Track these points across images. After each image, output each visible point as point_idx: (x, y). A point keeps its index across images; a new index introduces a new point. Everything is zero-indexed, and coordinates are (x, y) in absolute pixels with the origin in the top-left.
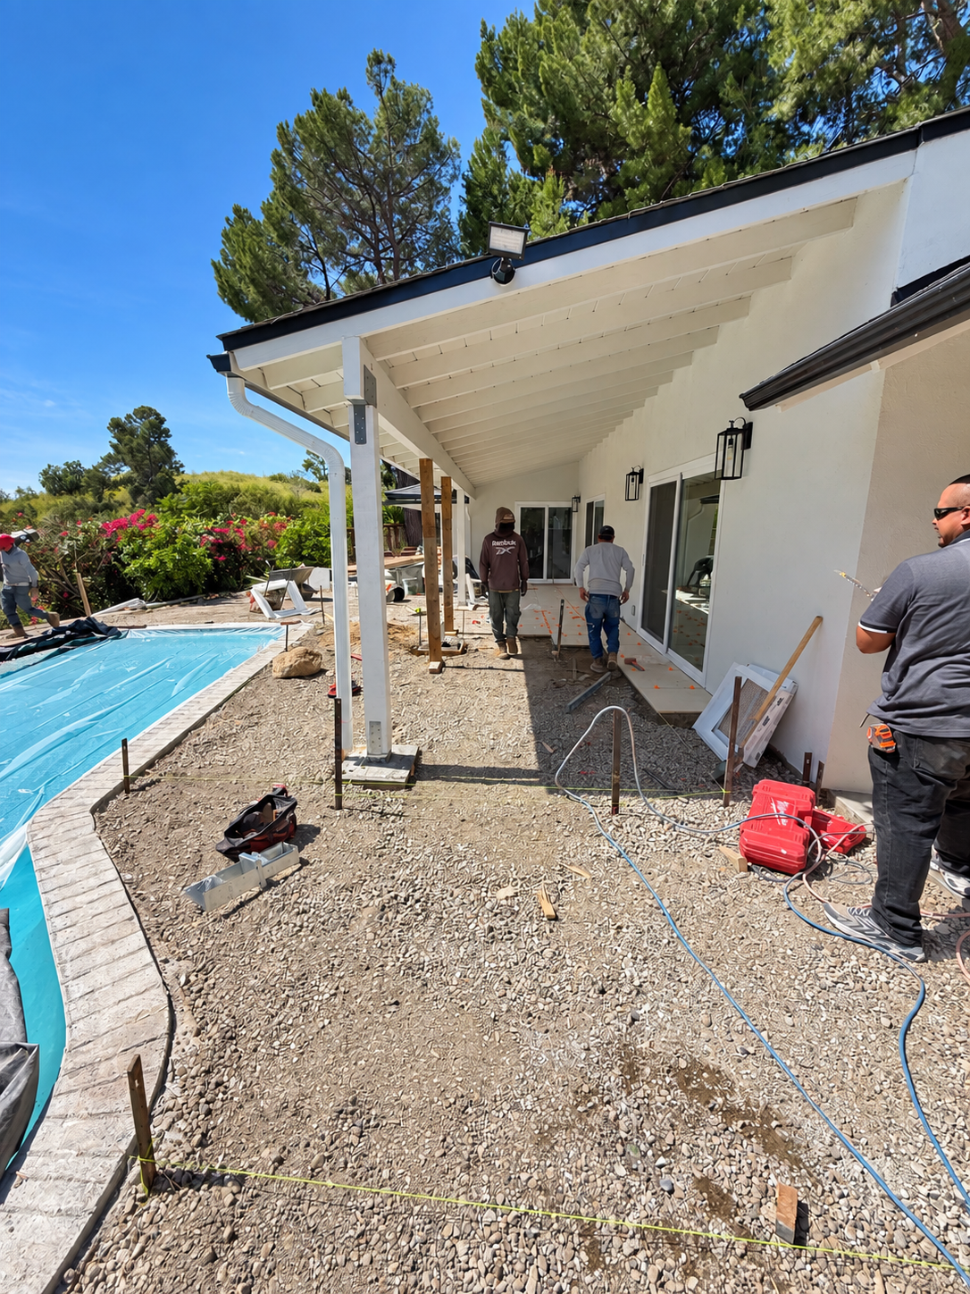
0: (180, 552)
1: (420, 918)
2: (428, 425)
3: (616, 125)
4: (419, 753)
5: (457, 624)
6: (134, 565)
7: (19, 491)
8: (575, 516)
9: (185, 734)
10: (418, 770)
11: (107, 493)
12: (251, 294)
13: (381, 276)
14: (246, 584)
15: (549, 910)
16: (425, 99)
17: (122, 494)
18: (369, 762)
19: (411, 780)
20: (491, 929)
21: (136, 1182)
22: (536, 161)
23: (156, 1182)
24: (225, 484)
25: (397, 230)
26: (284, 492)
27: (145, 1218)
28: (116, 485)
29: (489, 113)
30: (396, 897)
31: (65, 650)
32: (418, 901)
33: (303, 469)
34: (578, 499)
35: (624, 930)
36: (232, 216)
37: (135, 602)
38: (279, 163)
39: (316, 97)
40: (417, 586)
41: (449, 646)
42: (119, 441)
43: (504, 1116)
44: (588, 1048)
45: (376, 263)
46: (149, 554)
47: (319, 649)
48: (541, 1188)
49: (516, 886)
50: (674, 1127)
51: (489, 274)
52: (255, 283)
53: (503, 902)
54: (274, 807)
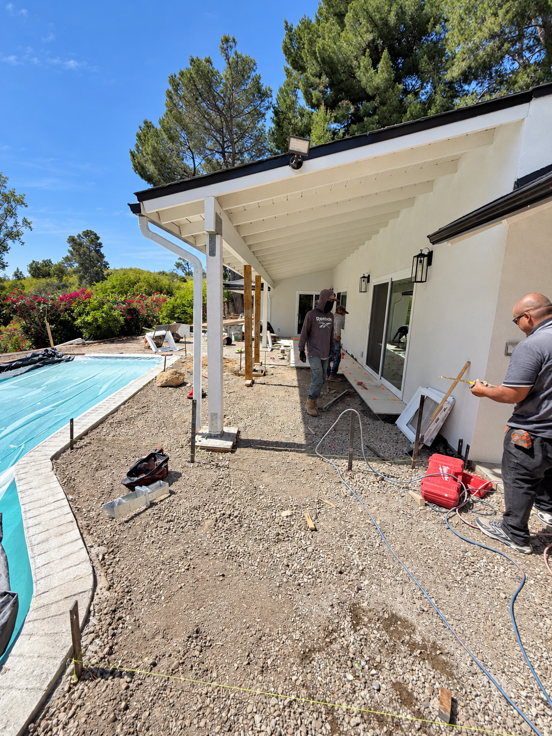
0: (106, 313)
1: (237, 527)
2: (250, 246)
3: (359, 82)
4: (239, 432)
5: (262, 359)
6: (79, 320)
10: (239, 442)
11: (65, 278)
12: (151, 169)
13: (226, 163)
14: (142, 333)
15: (311, 524)
16: (252, 63)
17: (74, 279)
18: (209, 436)
19: (234, 448)
20: (278, 534)
21: (71, 674)
22: (314, 101)
23: (83, 674)
24: (132, 276)
25: (235, 136)
26: (165, 281)
27: (76, 695)
28: (70, 274)
29: (288, 73)
30: (224, 514)
31: (38, 367)
32: (236, 517)
33: (175, 268)
35: (354, 537)
36: (143, 125)
37: (79, 340)
38: (171, 98)
39: (192, 60)
40: (240, 336)
41: (257, 371)
42: (74, 249)
43: (284, 642)
44: (332, 605)
45: (223, 153)
46: (88, 314)
47: (183, 370)
48: (304, 685)
49: (292, 510)
50: (380, 652)
51: (288, 164)
52: (154, 163)
53: (285, 519)
54: (155, 460)
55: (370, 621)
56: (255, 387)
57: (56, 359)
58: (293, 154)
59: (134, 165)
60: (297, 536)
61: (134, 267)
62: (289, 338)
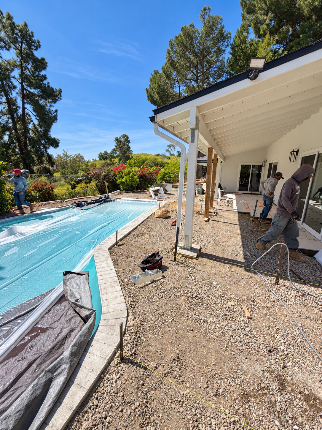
0: (131, 177)
1: (201, 304)
2: (212, 135)
3: (299, 9)
4: (201, 248)
5: (215, 205)
6: (119, 181)
7: (93, 159)
8: (263, 168)
9: (132, 231)
10: (200, 254)
11: (113, 160)
12: (156, 97)
13: (198, 86)
14: (148, 187)
15: (248, 314)
16: (220, 19)
17: (117, 160)
18: (184, 248)
19: (198, 257)
20: (225, 315)
21: (118, 357)
22: (261, 32)
23: (123, 360)
24: (143, 157)
25: (205, 68)
26: (159, 160)
27: (120, 368)
28: (115, 157)
29: (244, 18)
30: (192, 295)
31: (102, 203)
32: (200, 298)
33: (166, 152)
34: (265, 162)
35: (280, 330)
36: (153, 73)
37: (118, 191)
38: (169, 53)
39: (183, 28)
40: (201, 191)
41: (212, 213)
42: (117, 144)
43: (229, 383)
44: (264, 371)
45: (196, 81)
46: (123, 178)
47: (169, 209)
48: (243, 415)
49: (235, 302)
50: (302, 416)
51: (248, 78)
52: (158, 93)
53: (230, 306)
54: (155, 257)
55: (293, 391)
56: (210, 222)
57: (109, 200)
58: (251, 70)
59: (148, 96)
60: (238, 319)
61: (144, 153)
62: (232, 193)
